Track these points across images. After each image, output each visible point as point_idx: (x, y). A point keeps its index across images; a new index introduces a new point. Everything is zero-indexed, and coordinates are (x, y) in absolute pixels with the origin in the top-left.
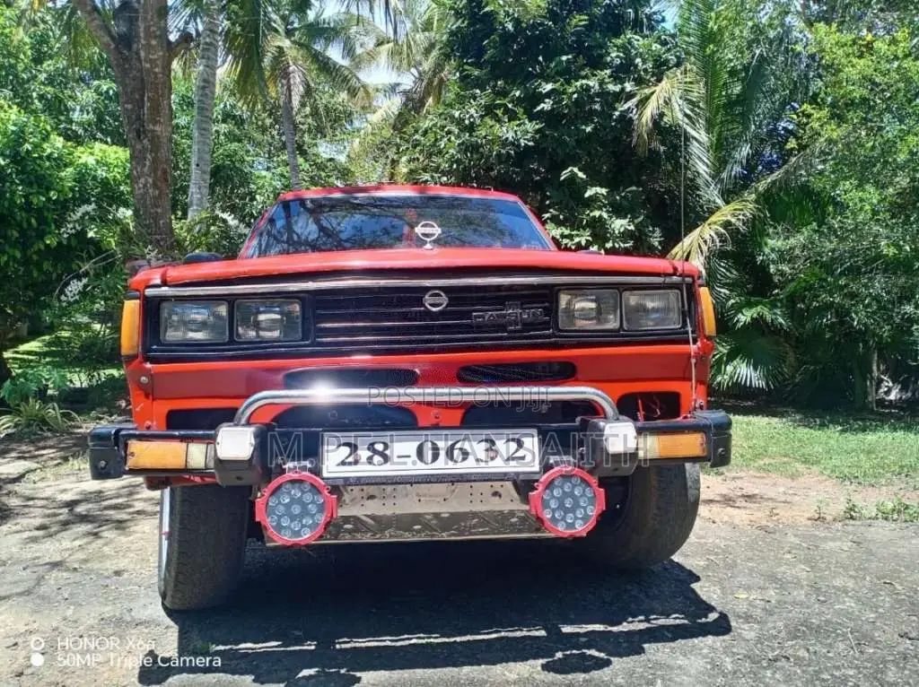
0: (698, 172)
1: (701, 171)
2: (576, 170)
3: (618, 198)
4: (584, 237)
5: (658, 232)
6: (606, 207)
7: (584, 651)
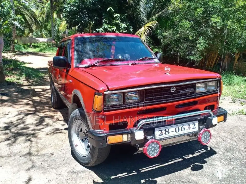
0: (141, 10)
1: (142, 10)
2: (112, 8)
3: (122, 17)
4: (114, 28)
5: (132, 28)
6: (119, 20)
7: (196, 163)
